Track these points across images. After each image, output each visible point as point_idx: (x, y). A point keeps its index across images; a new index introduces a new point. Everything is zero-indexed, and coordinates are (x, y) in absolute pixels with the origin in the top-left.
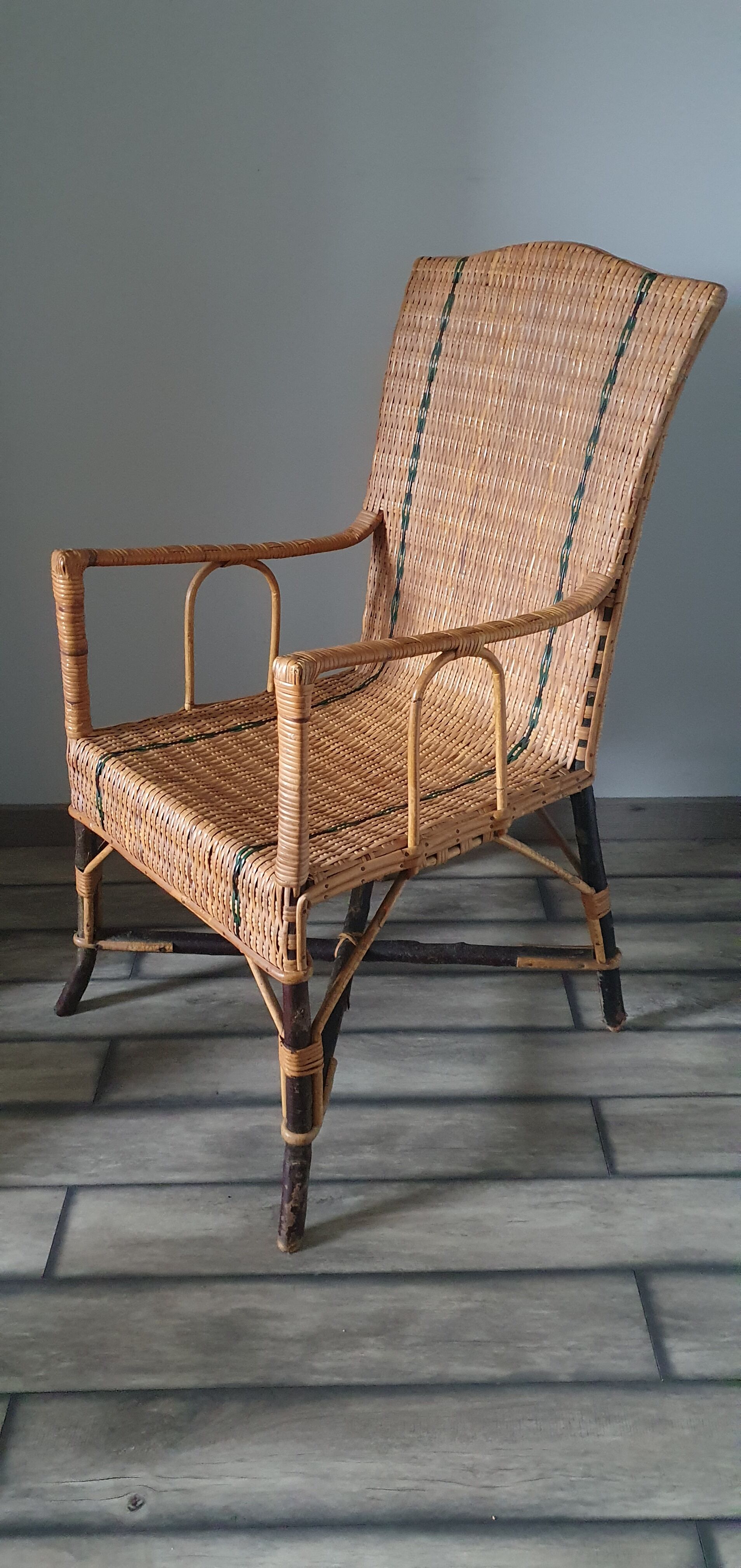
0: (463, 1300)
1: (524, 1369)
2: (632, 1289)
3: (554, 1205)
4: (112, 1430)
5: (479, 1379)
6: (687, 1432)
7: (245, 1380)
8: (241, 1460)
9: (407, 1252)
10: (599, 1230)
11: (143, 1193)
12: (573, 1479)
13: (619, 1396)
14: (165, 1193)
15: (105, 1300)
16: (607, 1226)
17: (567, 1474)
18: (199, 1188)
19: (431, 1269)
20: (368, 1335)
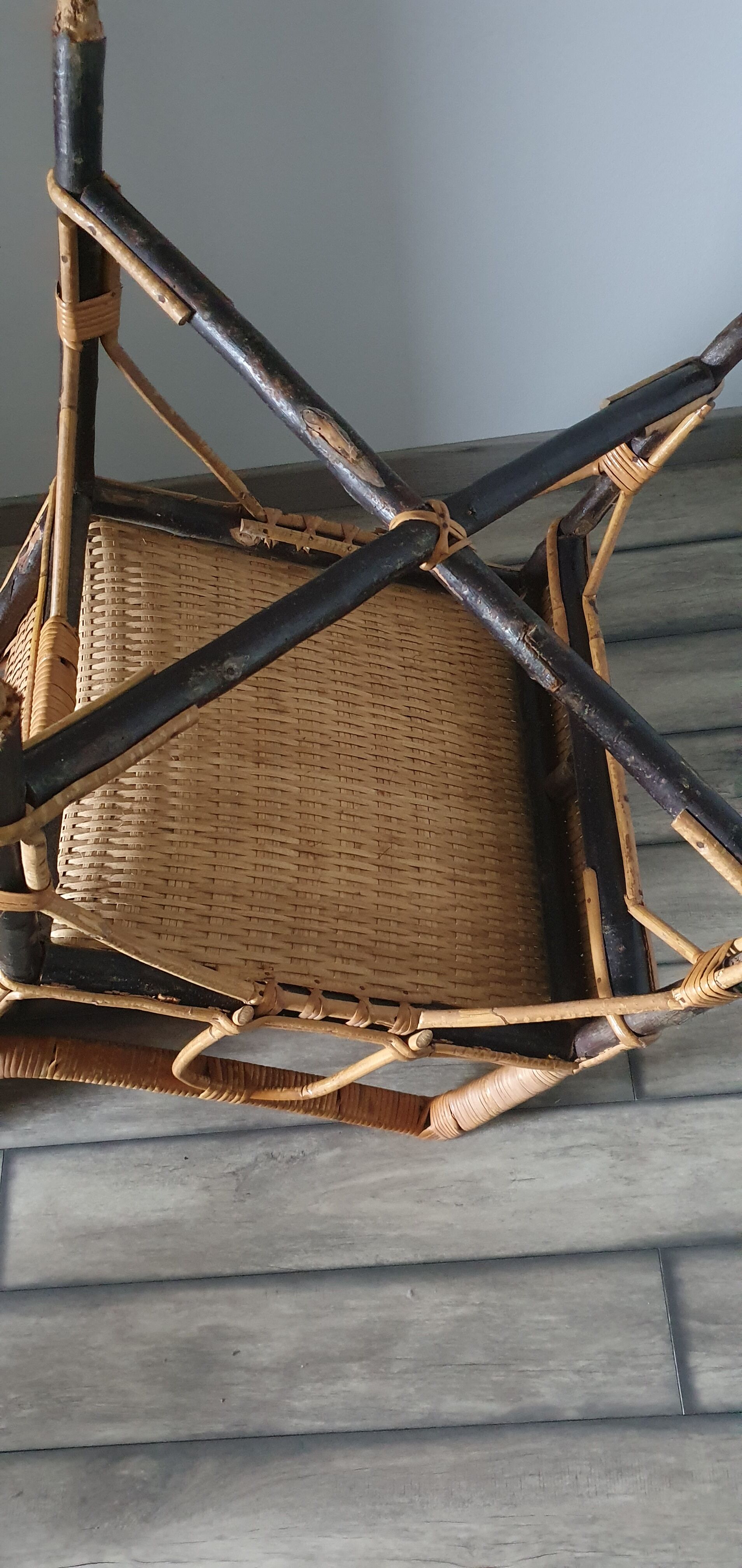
0: (459, 1304)
1: (527, 1402)
2: (654, 1279)
3: (565, 1151)
4: (84, 1500)
5: (477, 1419)
6: (709, 1488)
7: (219, 1428)
8: (221, 1538)
9: (393, 1234)
10: (620, 1188)
11: (88, 1158)
12: (579, 1555)
13: (633, 1437)
14: (112, 1155)
15: (60, 1319)
16: (630, 1181)
17: (571, 1548)
18: (151, 1146)
19: (420, 1258)
20: (351, 1359)
